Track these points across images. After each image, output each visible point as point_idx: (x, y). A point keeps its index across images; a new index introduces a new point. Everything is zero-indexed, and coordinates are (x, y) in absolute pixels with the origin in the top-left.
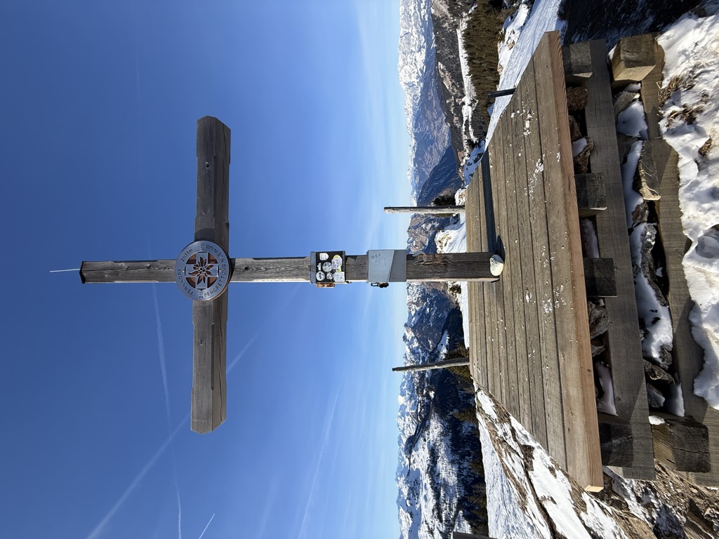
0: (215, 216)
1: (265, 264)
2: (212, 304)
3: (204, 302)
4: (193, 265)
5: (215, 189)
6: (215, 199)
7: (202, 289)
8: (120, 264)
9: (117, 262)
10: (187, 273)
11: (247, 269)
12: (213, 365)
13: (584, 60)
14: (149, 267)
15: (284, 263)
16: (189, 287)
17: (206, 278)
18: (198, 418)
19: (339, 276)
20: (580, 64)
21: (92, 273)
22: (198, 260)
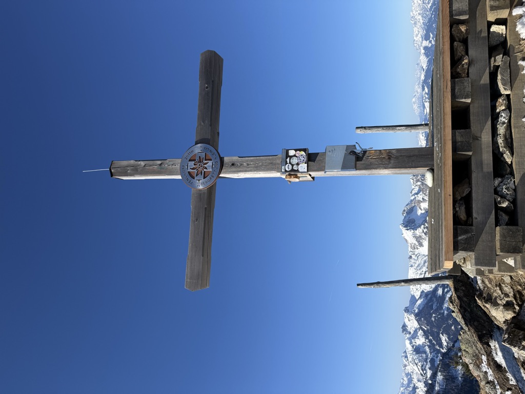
0: (211, 125)
1: (247, 161)
2: (206, 191)
3: (200, 190)
4: (193, 162)
5: (212, 105)
6: (211, 112)
7: (199, 180)
8: (139, 162)
9: (137, 161)
10: (189, 168)
11: (233, 165)
12: (204, 238)
13: (464, 7)
14: (161, 165)
15: (261, 160)
16: (190, 178)
17: (203, 172)
18: (190, 279)
19: (303, 167)
20: (461, 10)
21: (119, 169)
22: (197, 159)
